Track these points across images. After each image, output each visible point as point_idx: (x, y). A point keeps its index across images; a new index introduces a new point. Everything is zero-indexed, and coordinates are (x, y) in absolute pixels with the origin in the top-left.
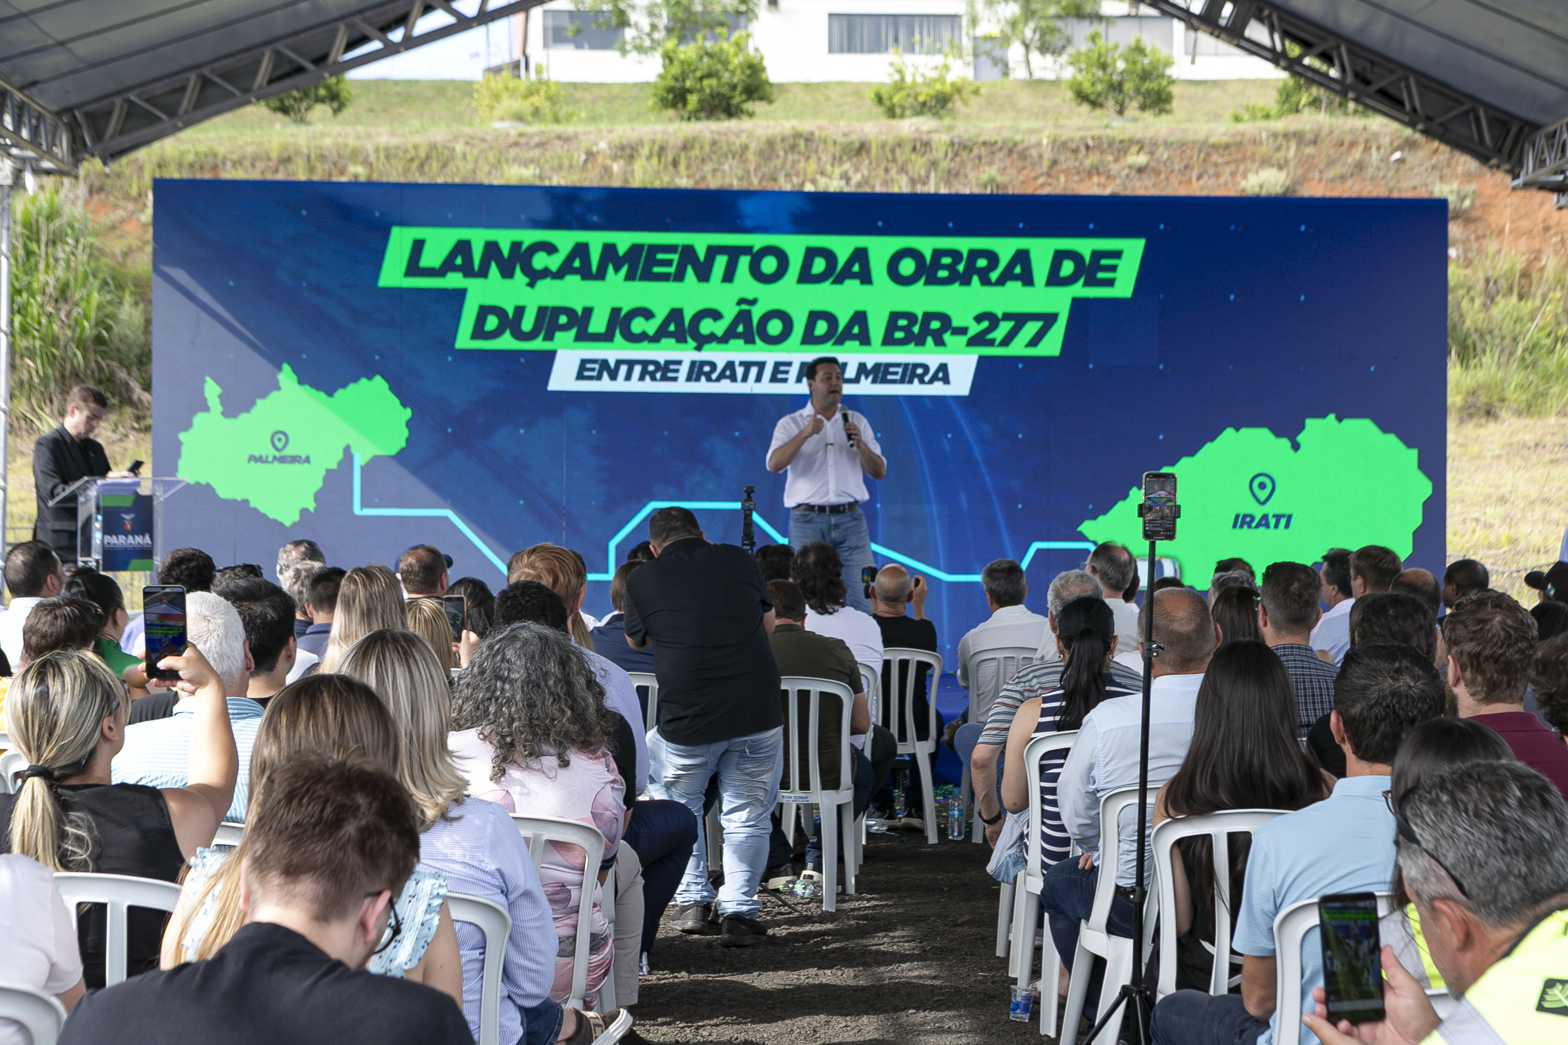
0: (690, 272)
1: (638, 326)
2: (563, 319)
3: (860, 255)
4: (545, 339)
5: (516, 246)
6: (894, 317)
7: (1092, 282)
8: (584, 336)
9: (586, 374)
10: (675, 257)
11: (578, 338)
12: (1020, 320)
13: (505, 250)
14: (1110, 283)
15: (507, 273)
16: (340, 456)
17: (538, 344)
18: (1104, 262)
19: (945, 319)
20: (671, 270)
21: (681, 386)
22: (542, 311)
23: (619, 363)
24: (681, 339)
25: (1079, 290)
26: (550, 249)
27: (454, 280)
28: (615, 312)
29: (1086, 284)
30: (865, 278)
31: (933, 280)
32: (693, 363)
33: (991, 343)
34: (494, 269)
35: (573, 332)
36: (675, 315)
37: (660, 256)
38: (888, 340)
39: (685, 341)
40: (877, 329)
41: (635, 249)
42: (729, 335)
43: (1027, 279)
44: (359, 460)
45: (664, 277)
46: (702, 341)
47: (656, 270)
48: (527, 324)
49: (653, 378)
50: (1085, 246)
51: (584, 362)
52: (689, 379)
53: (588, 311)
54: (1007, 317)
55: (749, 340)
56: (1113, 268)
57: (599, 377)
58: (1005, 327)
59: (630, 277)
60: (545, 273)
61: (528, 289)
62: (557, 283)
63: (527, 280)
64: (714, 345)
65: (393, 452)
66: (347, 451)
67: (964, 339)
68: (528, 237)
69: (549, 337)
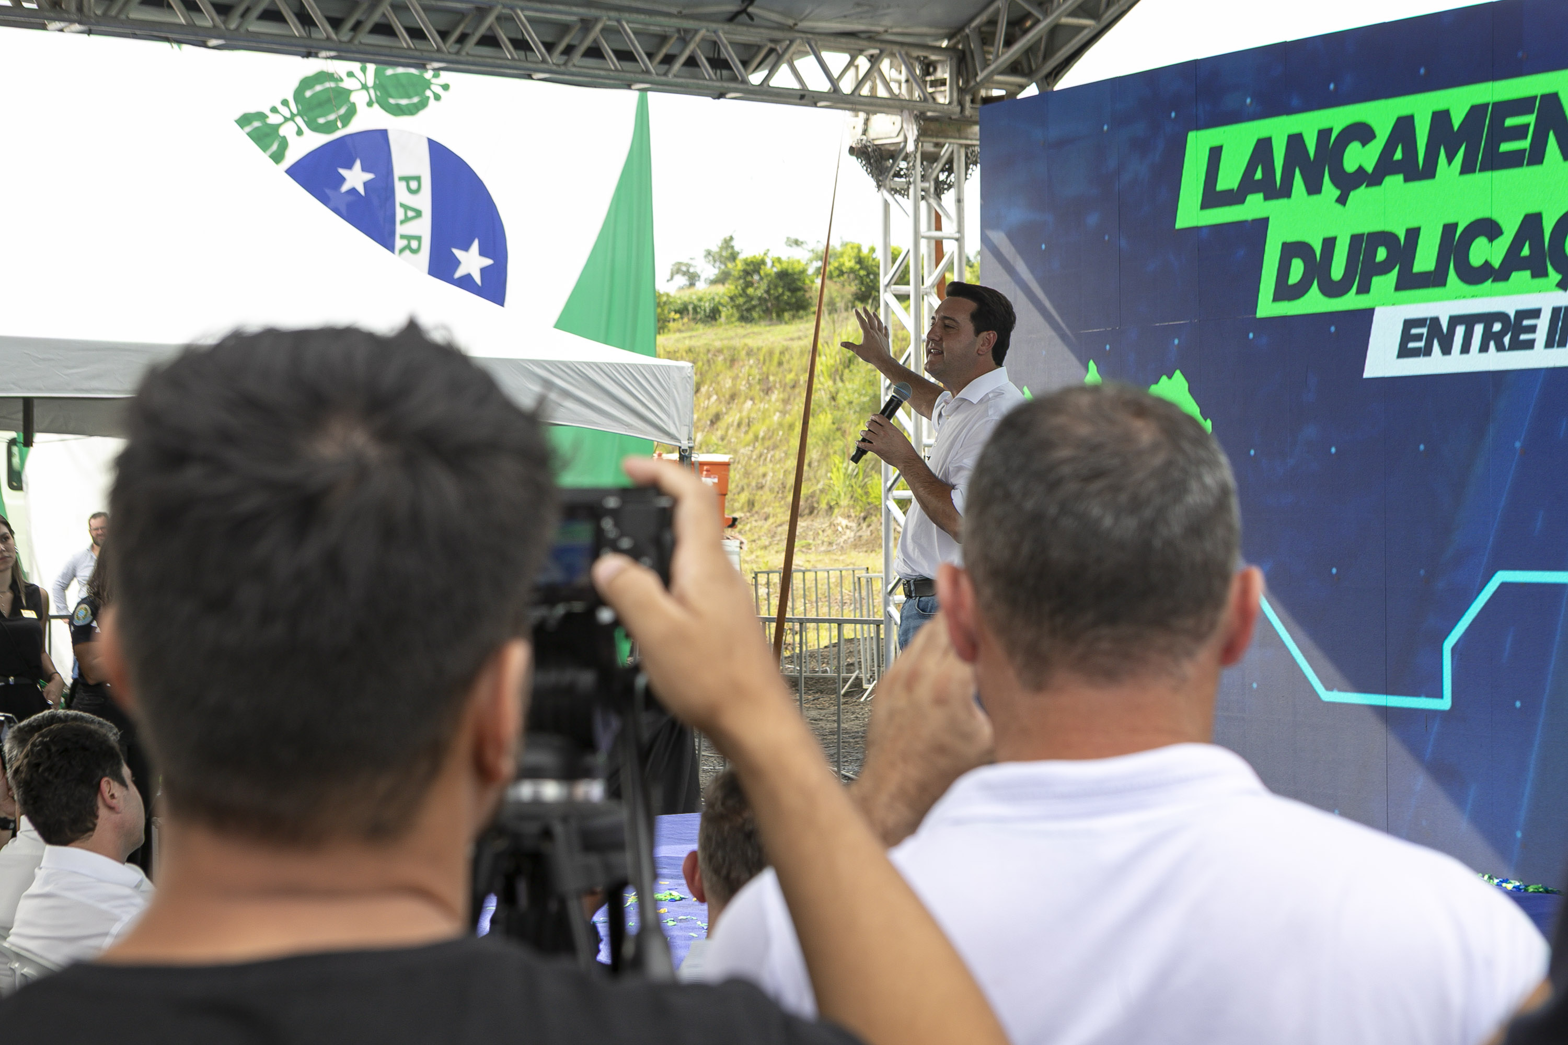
0: (1552, 145)
1: (1479, 253)
2: (1381, 254)
4: (1359, 292)
5: (1324, 134)
8: (1407, 280)
9: (1411, 345)
10: (1531, 120)
11: (1399, 287)
13: (1311, 146)
15: (1314, 186)
17: (1351, 301)
20: (1526, 144)
21: (1541, 356)
22: (1356, 240)
23: (1455, 321)
24: (1539, 272)
26: (1362, 133)
27: (1254, 206)
28: (1449, 229)
32: (1556, 313)
34: (1298, 181)
35: (1394, 274)
36: (1532, 223)
37: (1510, 121)
39: (1545, 274)
41: (1477, 112)
45: (1514, 160)
47: (1505, 147)
48: (1338, 268)
49: (1500, 348)
51: (1409, 324)
52: (1549, 344)
53: (1413, 234)
57: (1427, 351)
59: (1467, 168)
60: (1361, 178)
61: (1339, 206)
62: (1375, 191)
63: (1337, 193)
68: (1337, 119)
69: (1364, 289)
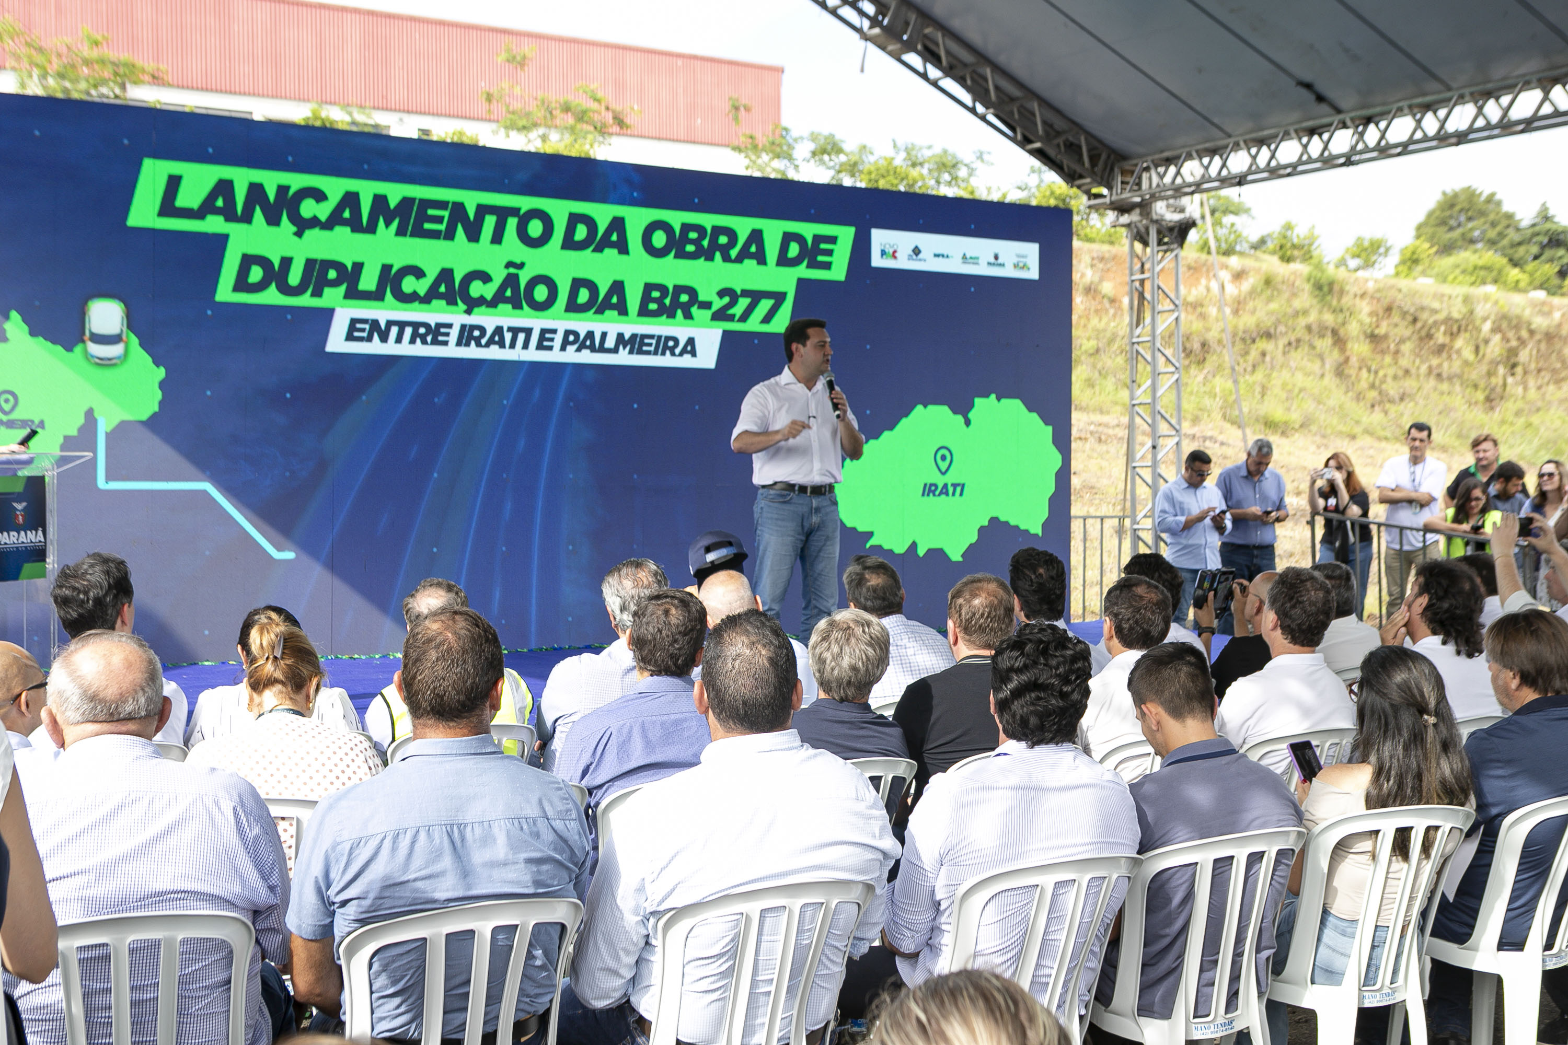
0: (460, 231)
1: (409, 284)
3: (618, 224)
4: (313, 295)
5: (282, 190)
6: (649, 288)
7: (813, 264)
8: (353, 294)
9: (356, 334)
10: (446, 214)
11: (348, 296)
12: (756, 296)
13: (272, 195)
14: (827, 266)
15: (273, 220)
16: (81, 420)
17: (306, 300)
18: (823, 246)
19: (692, 292)
20: (442, 227)
21: (452, 351)
22: (310, 264)
23: (390, 324)
24: (452, 302)
25: (803, 271)
26: (319, 196)
27: (214, 224)
28: (386, 268)
29: (808, 267)
30: (623, 248)
31: (682, 255)
32: (463, 327)
33: (731, 318)
34: (258, 214)
35: (343, 288)
36: (446, 275)
37: (431, 212)
38: (644, 312)
39: (456, 304)
40: (633, 300)
41: (407, 202)
42: (498, 299)
43: (761, 259)
44: (104, 426)
45: (435, 235)
46: (472, 304)
47: (427, 226)
48: (294, 277)
49: (424, 342)
50: (808, 230)
51: (354, 322)
52: (459, 344)
53: (358, 267)
54: (745, 293)
55: (517, 306)
56: (829, 253)
57: (369, 339)
58: (744, 303)
59: (401, 232)
60: (314, 222)
61: (296, 238)
62: (326, 233)
63: (294, 229)
64: (483, 308)
65: (144, 417)
66: (90, 414)
67: (708, 314)
68: (296, 181)
69: (317, 293)
